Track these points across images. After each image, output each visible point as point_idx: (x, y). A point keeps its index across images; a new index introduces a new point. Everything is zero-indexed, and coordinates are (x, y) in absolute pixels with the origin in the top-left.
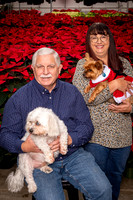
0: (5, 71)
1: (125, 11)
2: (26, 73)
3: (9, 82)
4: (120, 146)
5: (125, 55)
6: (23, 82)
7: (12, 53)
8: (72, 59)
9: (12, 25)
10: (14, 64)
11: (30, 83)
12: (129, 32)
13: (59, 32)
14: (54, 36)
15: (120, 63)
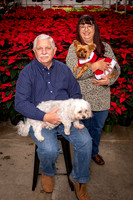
0: (15, 53)
1: (108, 7)
2: (30, 55)
3: (18, 61)
4: (101, 109)
5: (106, 41)
6: (28, 61)
7: (20, 39)
8: (66, 44)
9: (21, 18)
10: (22, 48)
11: (33, 62)
12: (111, 23)
13: (57, 23)
14: (52, 26)
15: (103, 47)
